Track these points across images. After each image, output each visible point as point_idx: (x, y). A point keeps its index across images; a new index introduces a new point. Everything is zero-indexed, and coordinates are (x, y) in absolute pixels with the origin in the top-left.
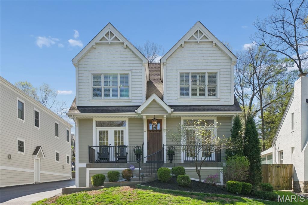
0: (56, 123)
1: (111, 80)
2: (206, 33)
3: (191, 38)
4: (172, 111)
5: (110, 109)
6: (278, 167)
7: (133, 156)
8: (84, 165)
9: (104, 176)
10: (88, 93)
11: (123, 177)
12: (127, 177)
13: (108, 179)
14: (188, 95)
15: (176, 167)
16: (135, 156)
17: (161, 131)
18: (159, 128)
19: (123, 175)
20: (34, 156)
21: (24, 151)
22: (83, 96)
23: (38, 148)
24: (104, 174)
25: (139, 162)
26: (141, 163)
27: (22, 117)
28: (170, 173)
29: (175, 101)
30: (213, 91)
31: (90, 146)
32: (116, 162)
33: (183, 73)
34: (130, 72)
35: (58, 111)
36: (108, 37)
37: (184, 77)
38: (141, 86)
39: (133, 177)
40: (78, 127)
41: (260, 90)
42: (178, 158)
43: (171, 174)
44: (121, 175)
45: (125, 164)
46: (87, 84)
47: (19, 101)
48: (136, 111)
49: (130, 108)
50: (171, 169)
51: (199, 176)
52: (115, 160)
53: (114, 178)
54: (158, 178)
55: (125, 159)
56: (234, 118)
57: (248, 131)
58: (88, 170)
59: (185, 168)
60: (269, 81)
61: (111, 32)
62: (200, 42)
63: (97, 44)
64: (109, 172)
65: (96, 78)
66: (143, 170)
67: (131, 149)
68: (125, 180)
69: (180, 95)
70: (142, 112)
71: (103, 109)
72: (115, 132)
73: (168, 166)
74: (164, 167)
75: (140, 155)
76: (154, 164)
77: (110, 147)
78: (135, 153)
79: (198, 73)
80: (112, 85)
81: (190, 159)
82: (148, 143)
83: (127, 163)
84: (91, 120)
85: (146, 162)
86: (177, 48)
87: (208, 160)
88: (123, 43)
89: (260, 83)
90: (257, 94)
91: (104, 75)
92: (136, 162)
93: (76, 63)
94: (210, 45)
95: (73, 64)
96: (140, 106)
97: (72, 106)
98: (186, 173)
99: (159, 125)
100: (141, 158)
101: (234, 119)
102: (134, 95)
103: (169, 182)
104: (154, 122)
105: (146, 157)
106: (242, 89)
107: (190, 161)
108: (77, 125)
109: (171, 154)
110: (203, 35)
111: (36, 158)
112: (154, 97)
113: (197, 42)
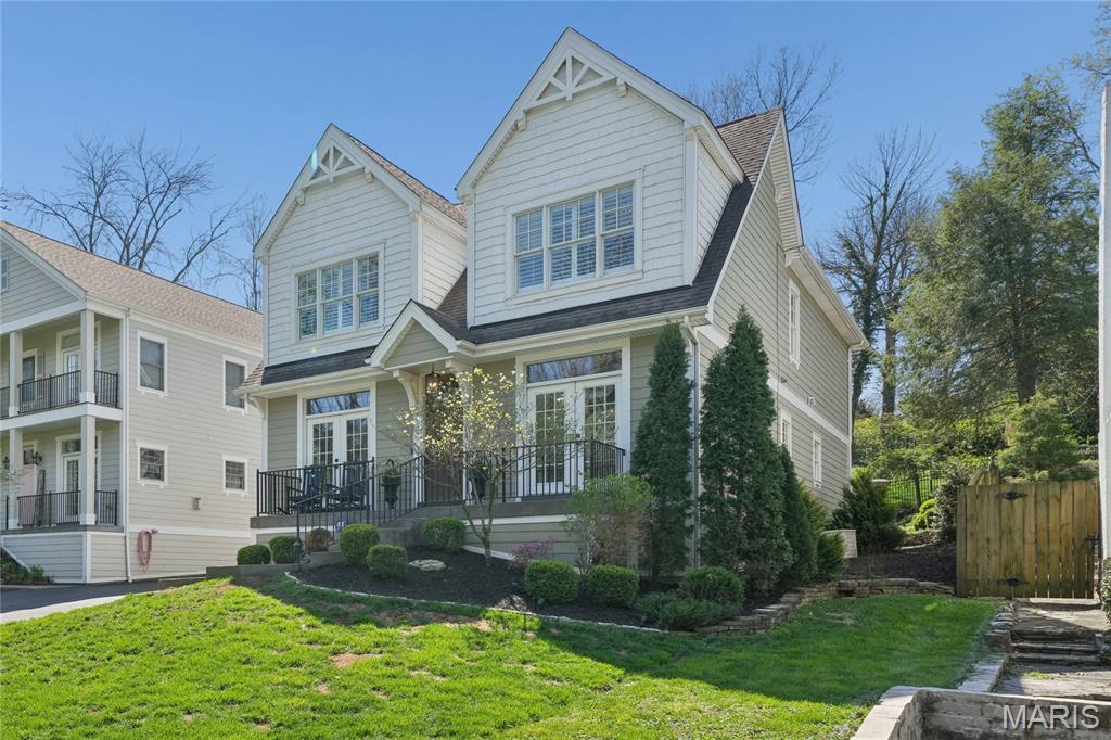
1: (340, 279)
2: (591, 58)
3: (546, 92)
4: (459, 347)
10: (287, 328)
14: (540, 280)
22: (278, 337)
29: (498, 307)
30: (621, 251)
33: (524, 212)
34: (380, 248)
36: (328, 165)
37: (526, 222)
38: (407, 282)
40: (267, 421)
46: (286, 304)
48: (367, 361)
61: (335, 148)
63: (306, 190)
70: (386, 363)
72: (349, 424)
77: (337, 466)
79: (573, 200)
80: (343, 295)
84: (292, 399)
86: (502, 139)
88: (363, 170)
91: (324, 269)
94: (608, 96)
96: (376, 346)
102: (391, 312)
104: (431, 385)
110: (583, 71)
112: (411, 312)
113: (565, 98)
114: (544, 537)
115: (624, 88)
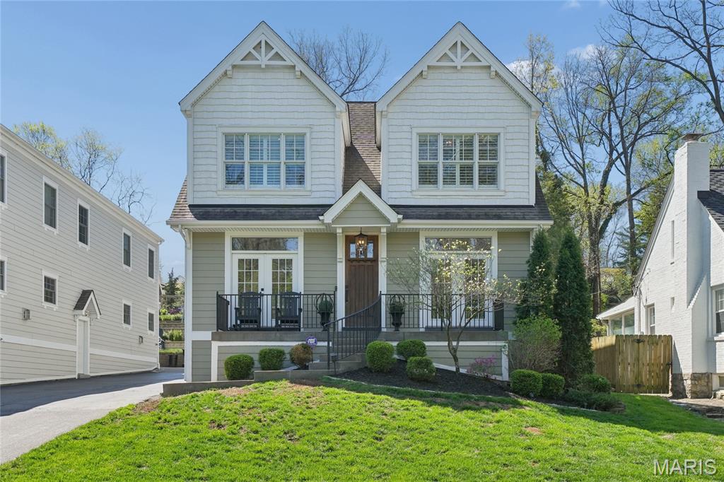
0: (124, 234)
1: (265, 146)
2: (475, 48)
3: (444, 58)
4: (399, 219)
5: (263, 211)
6: (639, 341)
7: (314, 316)
8: (206, 335)
9: (252, 359)
10: (213, 175)
11: (293, 361)
12: (302, 360)
13: (259, 366)
14: (435, 182)
15: (406, 341)
16: (319, 315)
17: (375, 260)
18: (370, 255)
19: (293, 356)
20: (78, 312)
21: (55, 301)
22: (203, 181)
23: (85, 295)
24: (252, 356)
25: (326, 329)
26: (331, 330)
27: (51, 221)
28: (392, 354)
29: (405, 195)
31: (219, 293)
32: (277, 328)
34: (307, 131)
35: (121, 198)
36: (260, 53)
37: (426, 142)
38: (331, 162)
39: (312, 361)
40: (191, 250)
41: (625, 152)
42: (411, 320)
43: (396, 356)
44: (288, 357)
45: (297, 334)
46: (213, 155)
47: (46, 184)
48: (321, 218)
49: (306, 210)
50: (395, 344)
51: (456, 359)
52: (274, 325)
53: (272, 363)
54: (368, 363)
55: (296, 322)
56: (533, 236)
57: (563, 263)
58: (215, 345)
59: (427, 344)
60: (647, 129)
61: (266, 42)
62: (462, 67)
63: (234, 67)
64: (262, 351)
65: (233, 142)
66: (335, 346)
67: (310, 300)
68: (296, 367)
69: (418, 183)
70: (335, 221)
71: (248, 212)
72: (275, 261)
73: (389, 337)
74: (380, 340)
75: (328, 315)
76: (359, 335)
77: (263, 295)
78: (317, 309)
79: (460, 136)
80: (268, 159)
81: (437, 323)
82: (346, 287)
83: (300, 330)
84: (221, 235)
85: (343, 328)
86: (411, 79)
87: (477, 325)
88: (294, 67)
89: (625, 134)
90: (618, 163)
91: (251, 135)
92: (320, 330)
93: (189, 108)
94: (483, 75)
95: (182, 111)
96: (331, 205)
97: (178, 203)
98: (427, 353)
99: (371, 246)
100: (332, 320)
101: (534, 238)
102: (317, 181)
103: (391, 372)
104: (360, 242)
105: (342, 319)
106: (582, 149)
107: (437, 328)
108: (188, 245)
109: (397, 313)
110: (469, 53)
111: (81, 318)
112: (360, 187)
113: (456, 67)
114: (489, 355)
115: (494, 73)
